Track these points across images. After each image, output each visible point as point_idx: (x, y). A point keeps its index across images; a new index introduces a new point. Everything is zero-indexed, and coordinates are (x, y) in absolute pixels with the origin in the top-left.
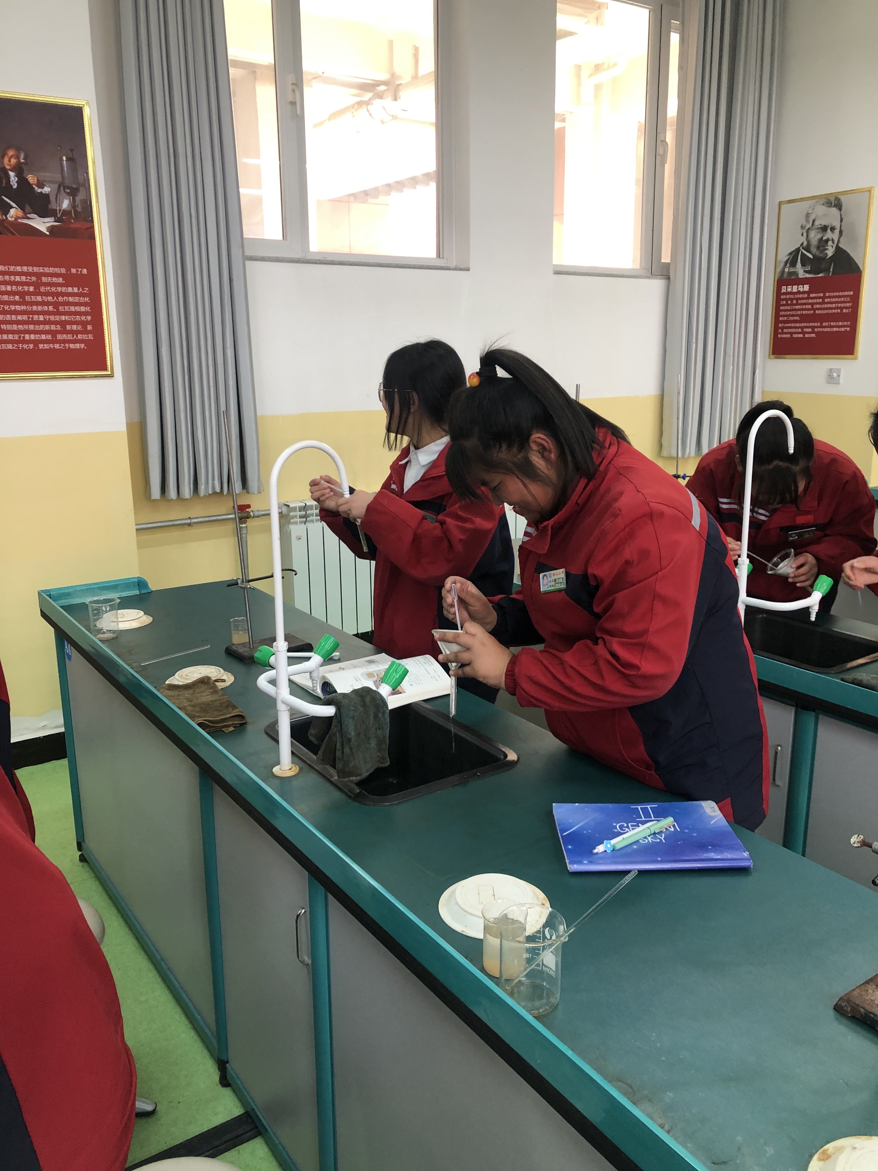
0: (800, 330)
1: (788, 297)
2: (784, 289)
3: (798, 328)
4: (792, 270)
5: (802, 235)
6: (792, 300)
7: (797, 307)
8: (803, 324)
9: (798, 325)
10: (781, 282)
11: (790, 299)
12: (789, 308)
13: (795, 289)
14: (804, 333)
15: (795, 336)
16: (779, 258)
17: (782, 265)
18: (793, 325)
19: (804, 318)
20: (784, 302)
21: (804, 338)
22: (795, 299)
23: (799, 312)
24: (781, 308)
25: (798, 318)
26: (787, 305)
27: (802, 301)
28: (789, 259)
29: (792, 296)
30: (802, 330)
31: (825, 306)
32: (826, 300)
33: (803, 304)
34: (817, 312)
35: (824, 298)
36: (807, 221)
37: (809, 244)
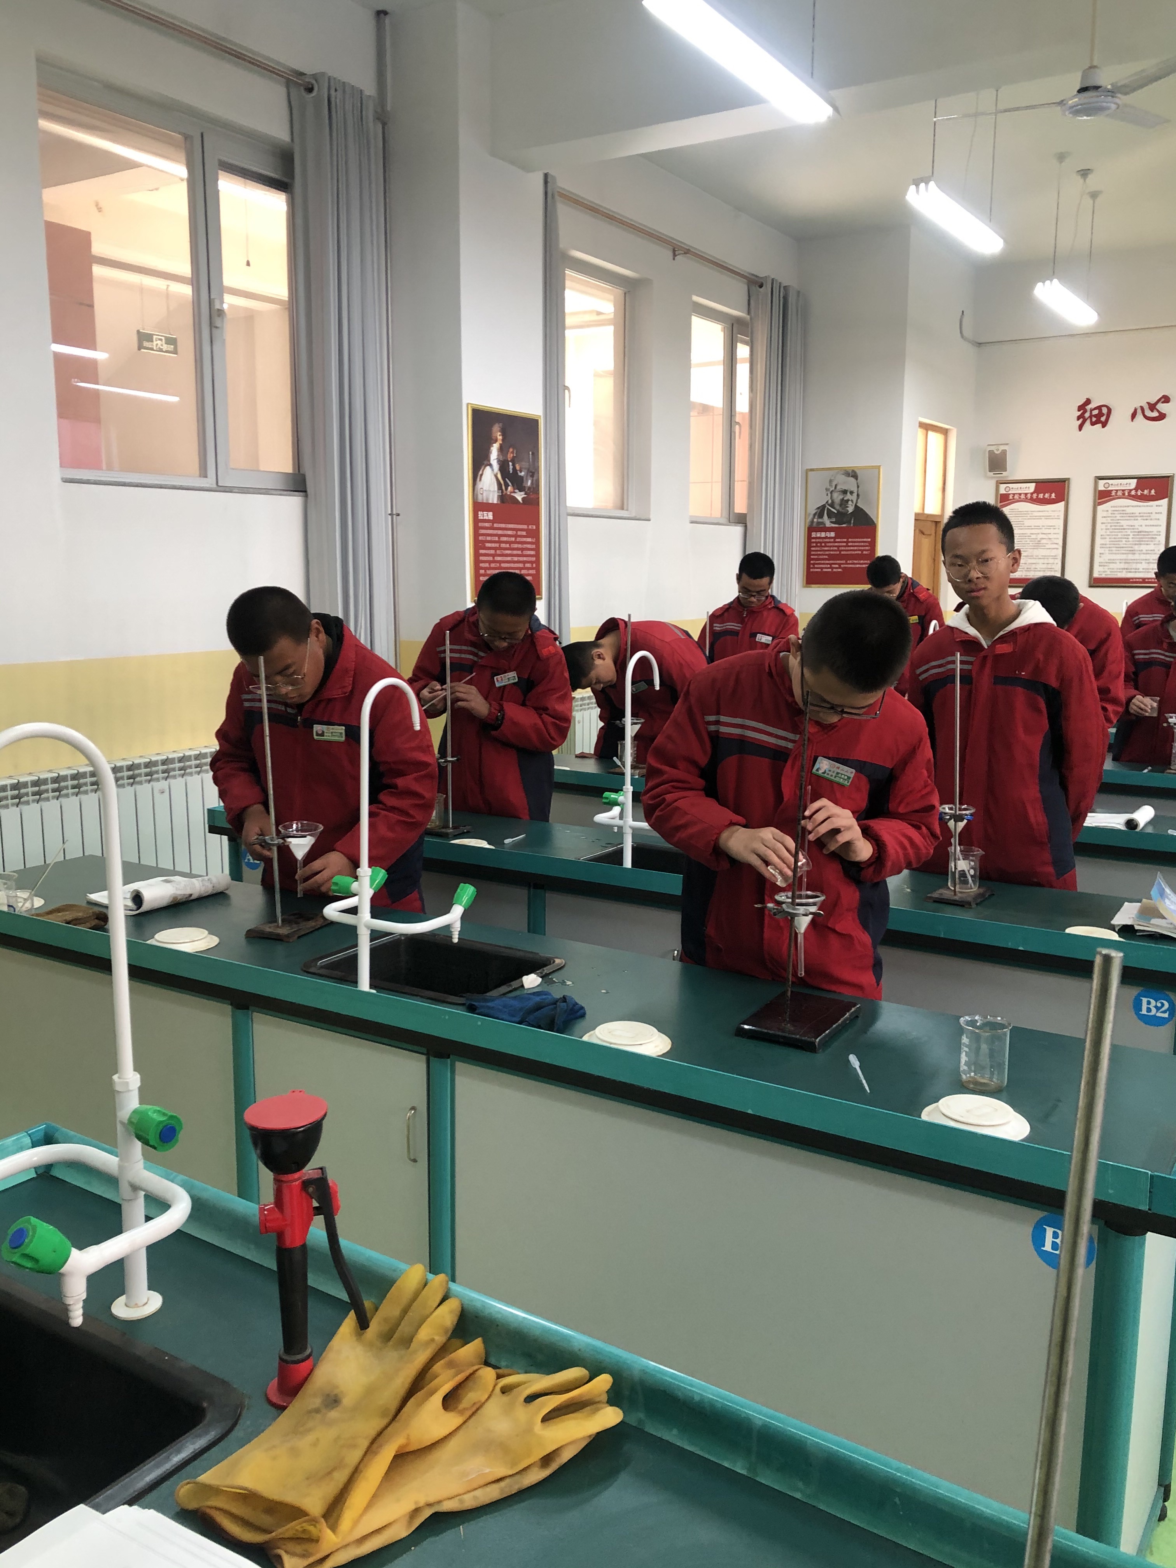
0: (829, 566)
1: (817, 540)
3: (827, 564)
4: (820, 520)
5: (827, 495)
6: (821, 543)
7: (825, 548)
8: (831, 562)
9: (827, 562)
10: (811, 529)
11: (819, 542)
12: (819, 549)
14: (832, 568)
15: (825, 570)
17: (811, 516)
18: (822, 562)
19: (831, 557)
20: (814, 545)
23: (827, 553)
24: (812, 549)
25: (827, 557)
26: (817, 546)
27: (829, 544)
28: (817, 512)
29: (821, 540)
30: (831, 565)
31: (849, 548)
32: (849, 544)
33: (831, 546)
34: (842, 553)
35: (847, 542)
36: (831, 485)
37: (833, 502)
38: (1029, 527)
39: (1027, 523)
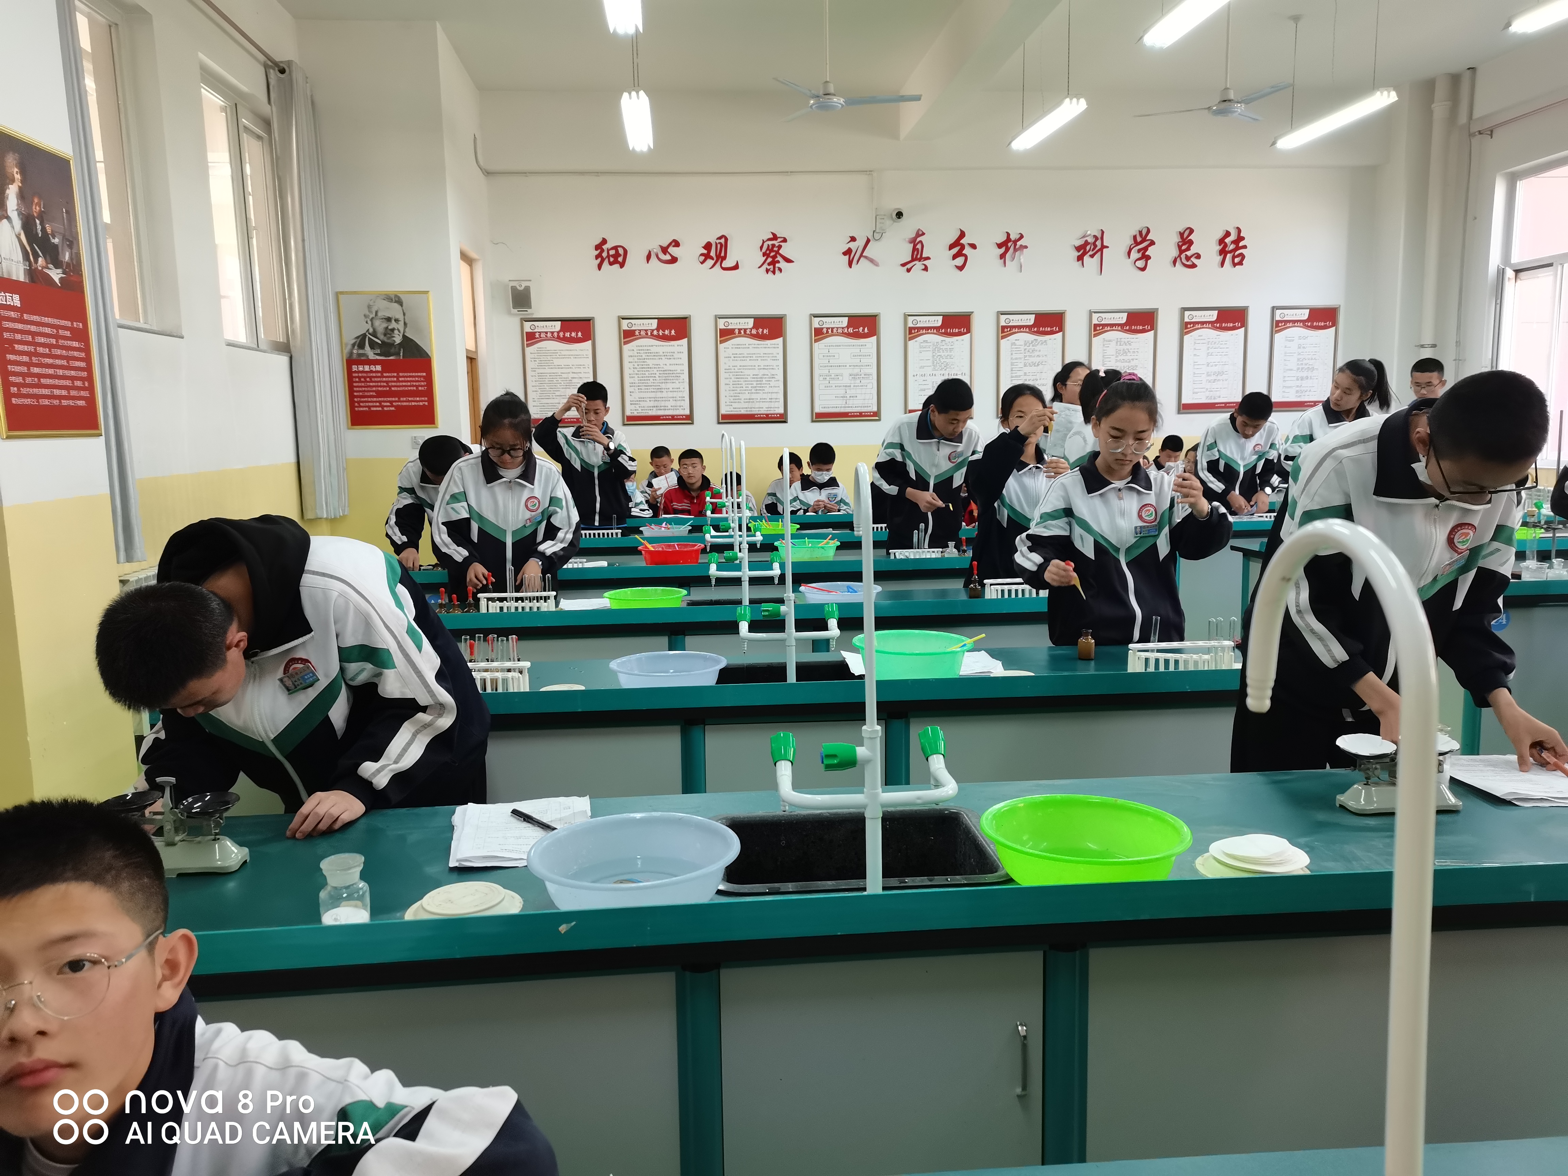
0: (378, 404)
1: (360, 375)
2: (354, 368)
3: (376, 402)
4: (361, 351)
5: (367, 322)
6: (365, 378)
7: (371, 384)
8: (380, 399)
9: (375, 399)
10: (350, 362)
11: (362, 377)
12: (363, 384)
13: (367, 368)
14: (383, 407)
15: (373, 409)
16: (344, 341)
17: (349, 347)
18: (369, 399)
19: (380, 394)
20: (357, 379)
21: (383, 411)
22: (367, 377)
23: (374, 389)
24: (355, 384)
25: (374, 394)
26: (360, 382)
27: (376, 379)
28: (356, 342)
29: (365, 375)
30: (380, 404)
31: (401, 384)
32: (400, 379)
33: (378, 382)
34: (393, 389)
35: (398, 377)
36: (370, 312)
37: (375, 331)
38: (559, 367)
39: (557, 362)
